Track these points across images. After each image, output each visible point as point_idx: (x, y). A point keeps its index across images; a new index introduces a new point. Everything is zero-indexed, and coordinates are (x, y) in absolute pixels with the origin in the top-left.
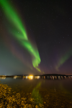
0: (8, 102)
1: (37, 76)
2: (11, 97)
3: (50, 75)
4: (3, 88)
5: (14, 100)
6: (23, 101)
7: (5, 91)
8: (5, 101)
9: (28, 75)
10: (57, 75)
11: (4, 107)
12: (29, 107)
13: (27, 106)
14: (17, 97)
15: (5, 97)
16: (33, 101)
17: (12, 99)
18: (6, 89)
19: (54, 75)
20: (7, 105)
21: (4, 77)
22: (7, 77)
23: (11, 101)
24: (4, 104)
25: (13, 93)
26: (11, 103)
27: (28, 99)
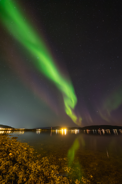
0: (30, 171)
2: (35, 162)
3: (97, 127)
4: (22, 148)
5: (39, 167)
6: (53, 171)
7: (25, 152)
8: (26, 168)
10: (111, 128)
11: (25, 177)
12: (63, 182)
13: (61, 179)
14: (43, 163)
15: (25, 163)
16: (70, 172)
17: (36, 166)
18: (27, 150)
19: (105, 127)
20: (29, 175)
21: (22, 131)
22: (26, 130)
23: (36, 169)
24: (26, 173)
26: (35, 172)
27: (61, 167)
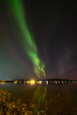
0: (8, 109)
1: (39, 80)
2: (11, 103)
3: (52, 80)
4: (3, 94)
5: (14, 106)
6: (23, 108)
7: (4, 97)
8: (4, 107)
9: (29, 80)
10: (60, 80)
11: (3, 114)
12: (30, 114)
13: (28, 113)
14: (17, 103)
15: (4, 103)
16: (34, 107)
17: (12, 106)
18: (6, 95)
19: (57, 80)
20: (6, 112)
21: (3, 82)
22: (6, 82)
24: (4, 111)
25: (13, 99)
26: (11, 109)
27: (29, 105)
